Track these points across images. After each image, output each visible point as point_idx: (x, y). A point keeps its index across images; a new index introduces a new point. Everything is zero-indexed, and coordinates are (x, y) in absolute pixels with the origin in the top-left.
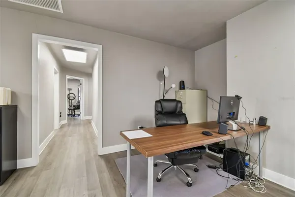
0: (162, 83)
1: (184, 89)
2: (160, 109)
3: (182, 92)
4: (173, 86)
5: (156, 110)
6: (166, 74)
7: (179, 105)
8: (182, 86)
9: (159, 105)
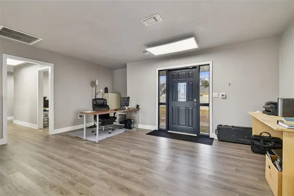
0: (94, 88)
1: (107, 92)
2: (95, 103)
3: (106, 94)
4: (101, 91)
5: (93, 104)
6: (97, 83)
7: (105, 101)
8: (106, 90)
9: (95, 101)
